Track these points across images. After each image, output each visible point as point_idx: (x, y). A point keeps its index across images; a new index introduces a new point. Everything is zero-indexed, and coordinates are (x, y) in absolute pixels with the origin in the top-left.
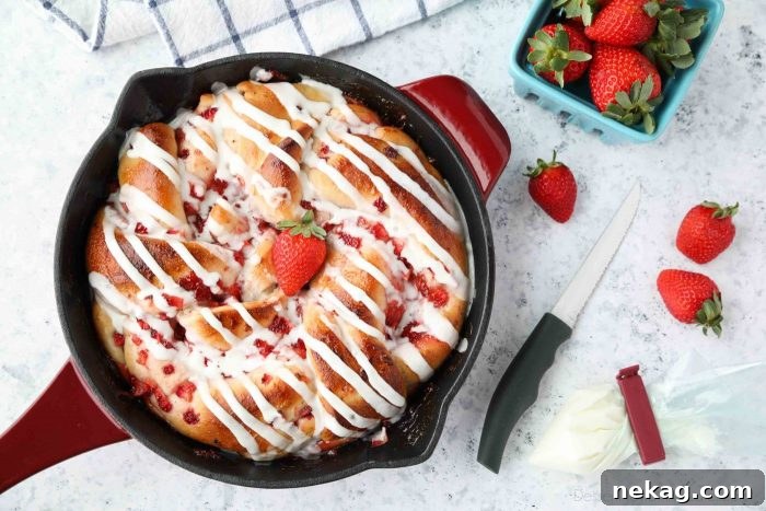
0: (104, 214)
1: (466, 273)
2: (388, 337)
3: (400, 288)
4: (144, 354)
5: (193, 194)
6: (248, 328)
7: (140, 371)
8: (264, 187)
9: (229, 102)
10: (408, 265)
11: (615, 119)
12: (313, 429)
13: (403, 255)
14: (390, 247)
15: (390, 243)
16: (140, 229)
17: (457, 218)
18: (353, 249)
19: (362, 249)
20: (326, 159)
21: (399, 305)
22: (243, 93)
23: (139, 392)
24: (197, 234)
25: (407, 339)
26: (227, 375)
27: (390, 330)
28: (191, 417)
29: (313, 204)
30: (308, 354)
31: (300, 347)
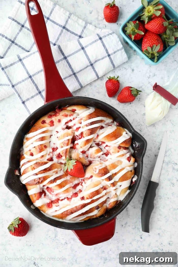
0: (111, 119)
1: (53, 216)
2: (44, 186)
3: (57, 195)
4: (66, 116)
5: (107, 146)
6: (62, 147)
7: (62, 113)
8: (101, 167)
9: (130, 166)
10: (62, 200)
11: (146, 55)
12: (27, 154)
13: (66, 200)
14: (69, 197)
15: (71, 197)
16: (102, 127)
17: (70, 220)
18: (73, 186)
19: (72, 188)
20: (102, 188)
21: (52, 192)
22: (131, 171)
23: (57, 110)
24: (95, 143)
25: (41, 191)
26: (52, 136)
27: (45, 187)
28: (44, 122)
29: (91, 179)
30: (48, 161)
31: (51, 160)
